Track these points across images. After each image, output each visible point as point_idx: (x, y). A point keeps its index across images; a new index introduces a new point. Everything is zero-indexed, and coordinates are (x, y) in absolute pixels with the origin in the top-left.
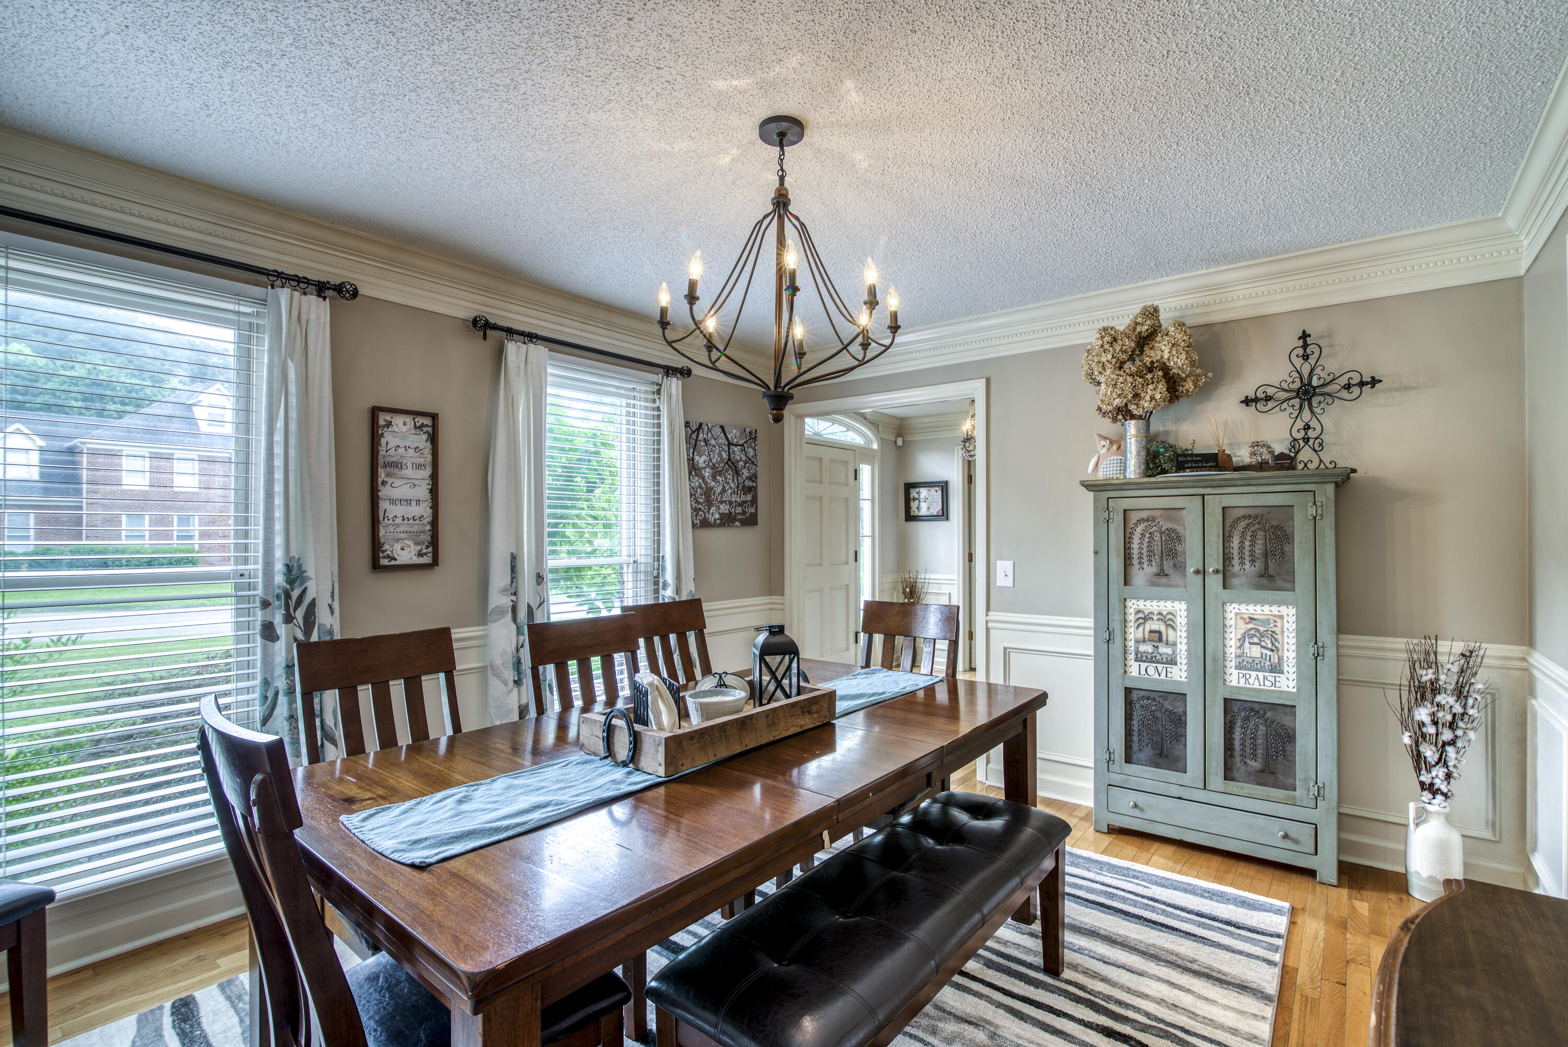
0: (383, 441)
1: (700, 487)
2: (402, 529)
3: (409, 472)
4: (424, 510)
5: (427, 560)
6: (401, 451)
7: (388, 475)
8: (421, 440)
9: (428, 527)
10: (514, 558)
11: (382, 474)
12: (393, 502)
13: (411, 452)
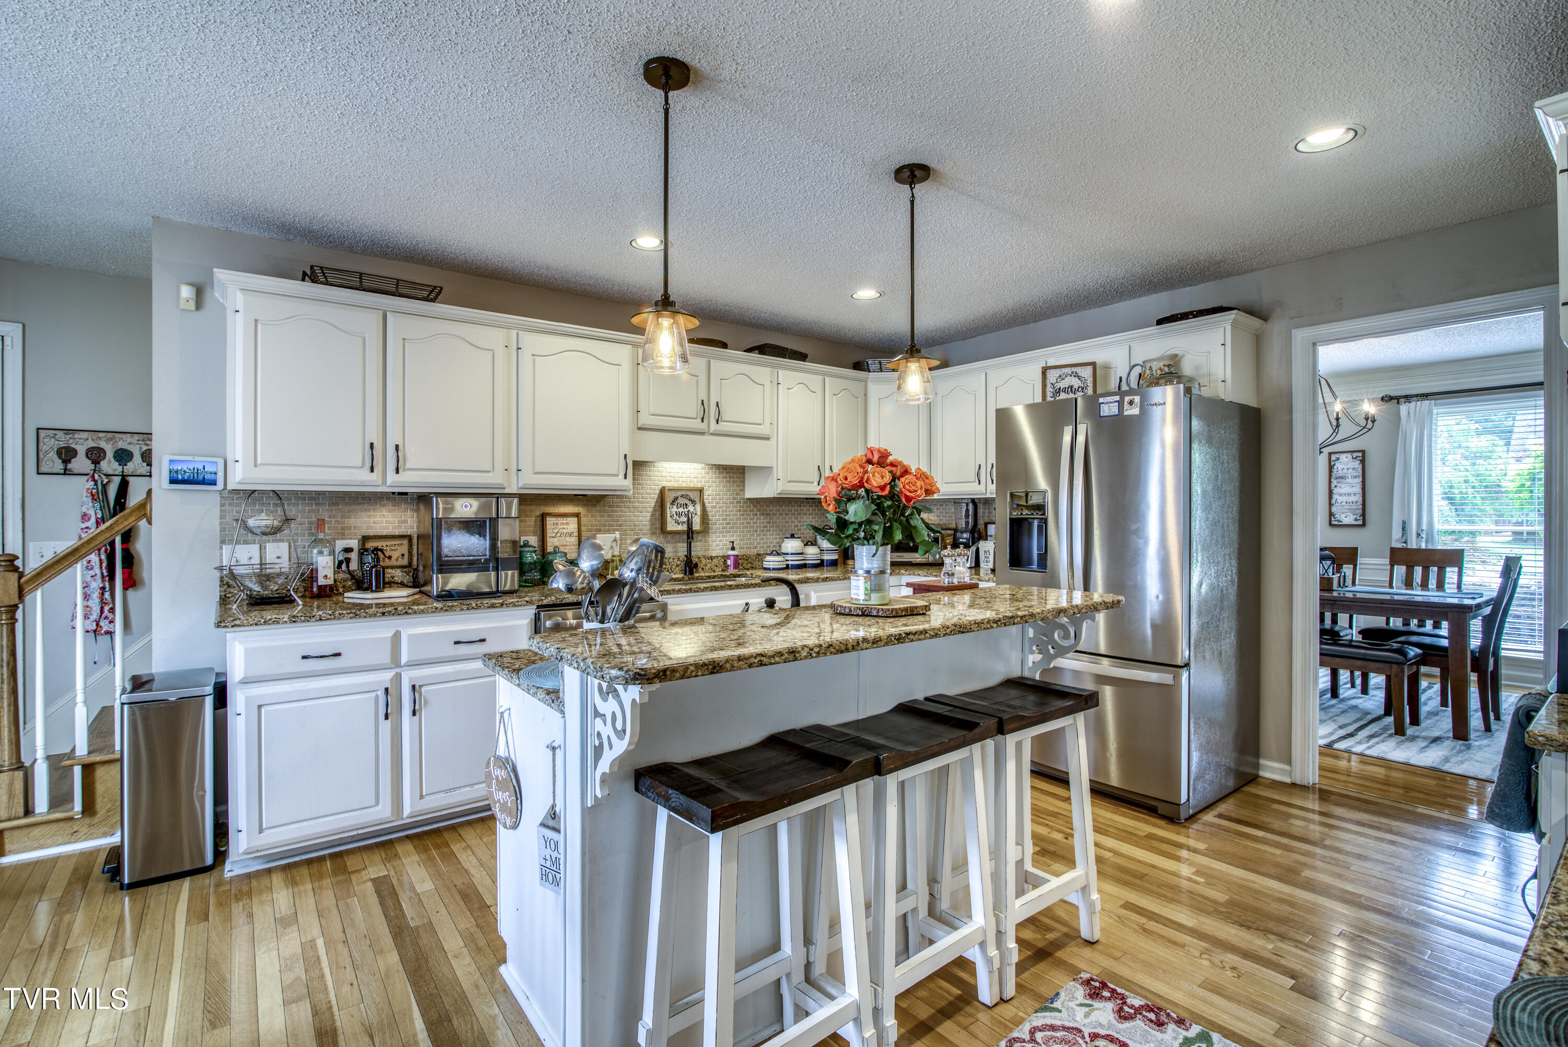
0: (1335, 467)
2: (1346, 507)
3: (1350, 480)
4: (1359, 498)
5: (1360, 522)
6: (1345, 471)
7: (1338, 483)
8: (1357, 464)
9: (1361, 507)
10: (1404, 523)
11: (1334, 482)
12: (1340, 495)
13: (1351, 471)
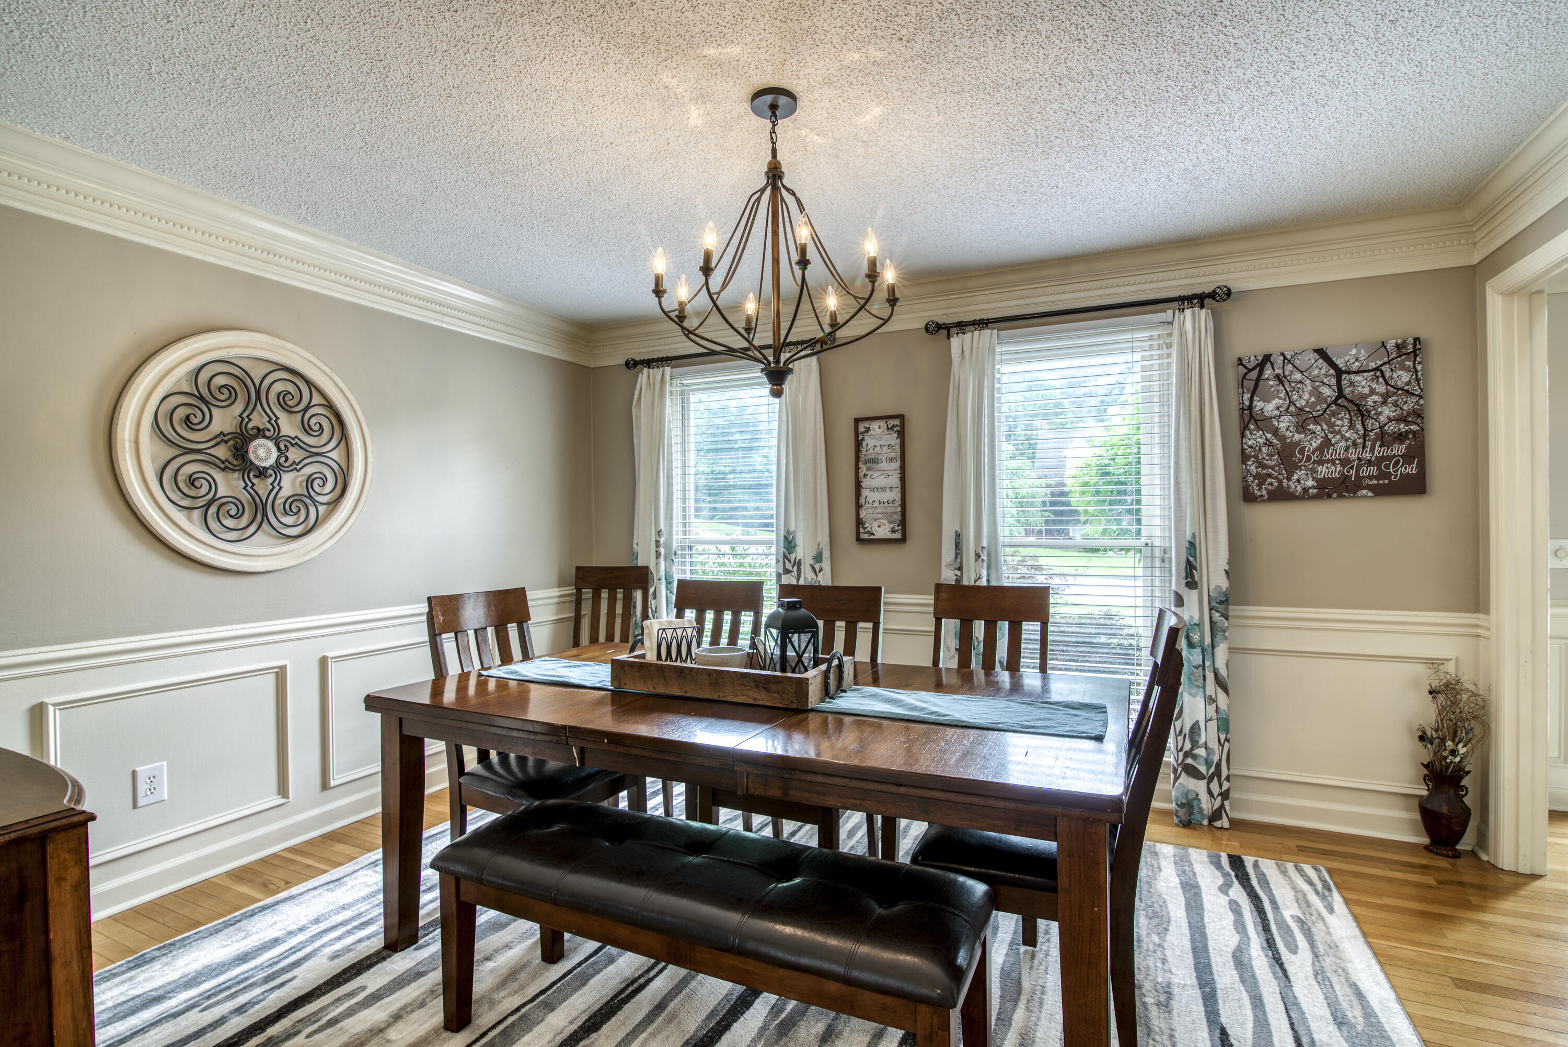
0: (864, 443)
1: (1268, 443)
2: (879, 510)
3: (884, 465)
4: (896, 495)
5: (898, 535)
6: (877, 449)
7: (868, 469)
8: (893, 439)
9: (899, 509)
10: (958, 536)
11: (863, 469)
12: (872, 489)
13: (885, 449)
